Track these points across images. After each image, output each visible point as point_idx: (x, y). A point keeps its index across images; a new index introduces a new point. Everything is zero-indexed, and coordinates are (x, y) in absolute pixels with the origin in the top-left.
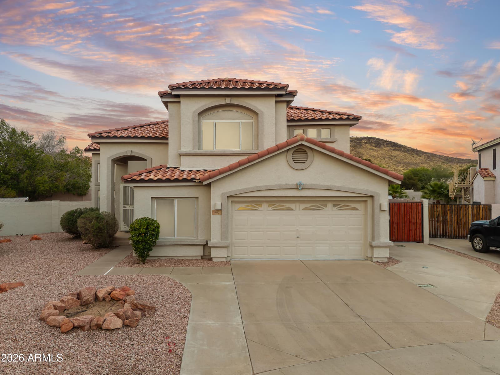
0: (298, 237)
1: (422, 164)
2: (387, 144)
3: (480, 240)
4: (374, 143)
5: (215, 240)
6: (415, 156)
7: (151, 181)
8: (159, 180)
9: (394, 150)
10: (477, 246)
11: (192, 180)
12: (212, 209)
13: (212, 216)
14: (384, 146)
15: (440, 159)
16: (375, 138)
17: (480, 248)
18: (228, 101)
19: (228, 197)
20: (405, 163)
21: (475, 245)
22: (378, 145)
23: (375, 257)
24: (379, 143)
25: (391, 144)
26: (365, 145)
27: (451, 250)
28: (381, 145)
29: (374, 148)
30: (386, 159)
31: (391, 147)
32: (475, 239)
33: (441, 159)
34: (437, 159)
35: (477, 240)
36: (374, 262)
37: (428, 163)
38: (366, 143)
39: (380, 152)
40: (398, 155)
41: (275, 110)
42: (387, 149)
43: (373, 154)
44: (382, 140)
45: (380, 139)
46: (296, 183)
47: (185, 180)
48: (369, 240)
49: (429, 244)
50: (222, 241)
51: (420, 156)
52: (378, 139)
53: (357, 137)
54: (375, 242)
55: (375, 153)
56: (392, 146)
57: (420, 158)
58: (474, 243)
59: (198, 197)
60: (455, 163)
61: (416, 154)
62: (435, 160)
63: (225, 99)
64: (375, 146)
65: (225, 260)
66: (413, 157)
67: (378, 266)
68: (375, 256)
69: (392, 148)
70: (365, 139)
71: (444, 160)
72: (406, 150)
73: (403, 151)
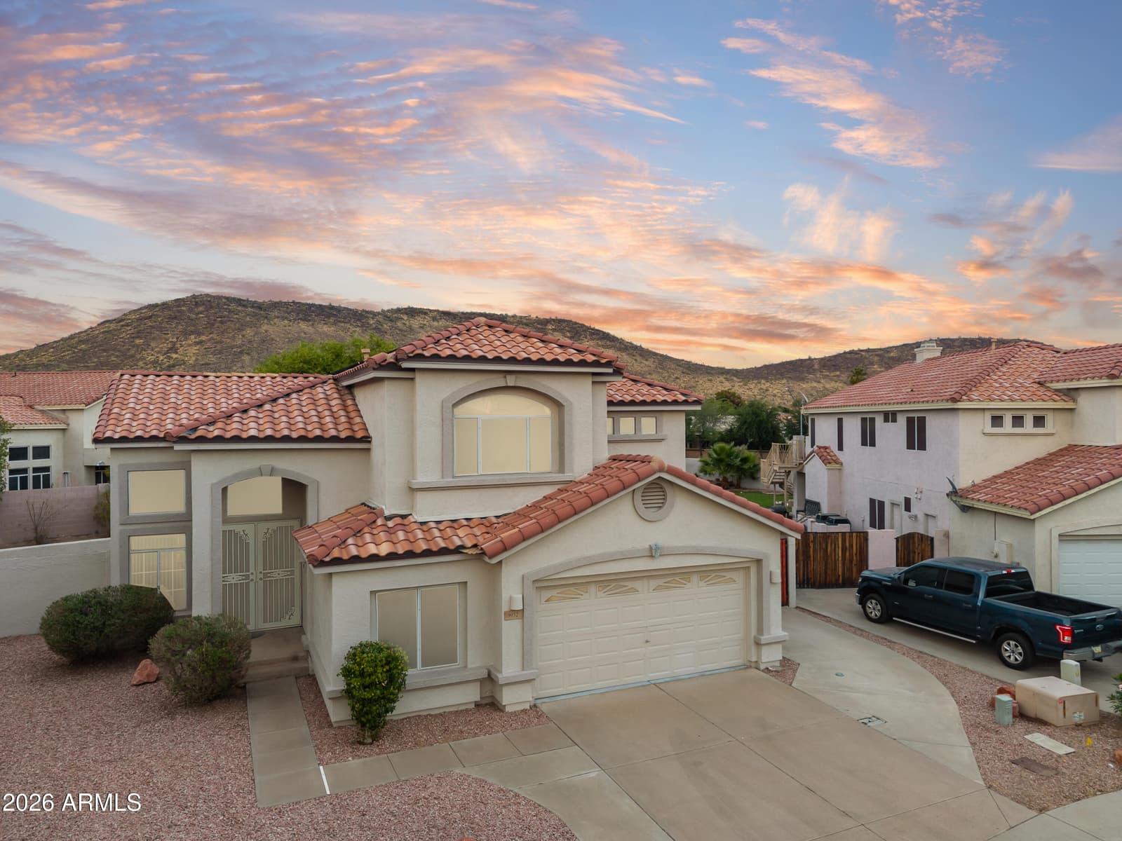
0: (647, 642)
1: (650, 374)
2: (592, 334)
3: (877, 604)
4: (569, 331)
5: (509, 669)
6: (639, 358)
7: (374, 558)
8: (392, 556)
9: (603, 346)
10: (871, 613)
11: (458, 550)
12: (505, 608)
13: (504, 622)
14: (586, 337)
15: (678, 365)
16: (571, 321)
17: (876, 615)
18: (511, 381)
19: (534, 581)
21: (869, 611)
22: (576, 336)
23: (763, 661)
24: (577, 333)
25: (598, 334)
26: (552, 334)
27: (837, 621)
28: (580, 336)
31: (598, 339)
32: (869, 602)
33: (680, 366)
34: (673, 366)
35: (871, 603)
36: (763, 671)
37: (659, 372)
38: (554, 330)
41: (591, 399)
42: (592, 344)
44: (583, 326)
45: (578, 323)
46: (648, 547)
47: (444, 551)
48: (754, 632)
49: (797, 607)
50: (523, 670)
51: (647, 360)
52: (576, 323)
53: (537, 317)
54: (765, 637)
56: (601, 339)
57: (647, 363)
58: (867, 608)
59: (466, 583)
60: (701, 374)
61: (641, 355)
62: (669, 368)
63: (505, 377)
64: (571, 338)
65: (527, 706)
66: (636, 360)
67: (773, 679)
68: (764, 659)
69: (600, 343)
70: (553, 323)
71: (684, 367)
72: (623, 346)
73: (620, 350)
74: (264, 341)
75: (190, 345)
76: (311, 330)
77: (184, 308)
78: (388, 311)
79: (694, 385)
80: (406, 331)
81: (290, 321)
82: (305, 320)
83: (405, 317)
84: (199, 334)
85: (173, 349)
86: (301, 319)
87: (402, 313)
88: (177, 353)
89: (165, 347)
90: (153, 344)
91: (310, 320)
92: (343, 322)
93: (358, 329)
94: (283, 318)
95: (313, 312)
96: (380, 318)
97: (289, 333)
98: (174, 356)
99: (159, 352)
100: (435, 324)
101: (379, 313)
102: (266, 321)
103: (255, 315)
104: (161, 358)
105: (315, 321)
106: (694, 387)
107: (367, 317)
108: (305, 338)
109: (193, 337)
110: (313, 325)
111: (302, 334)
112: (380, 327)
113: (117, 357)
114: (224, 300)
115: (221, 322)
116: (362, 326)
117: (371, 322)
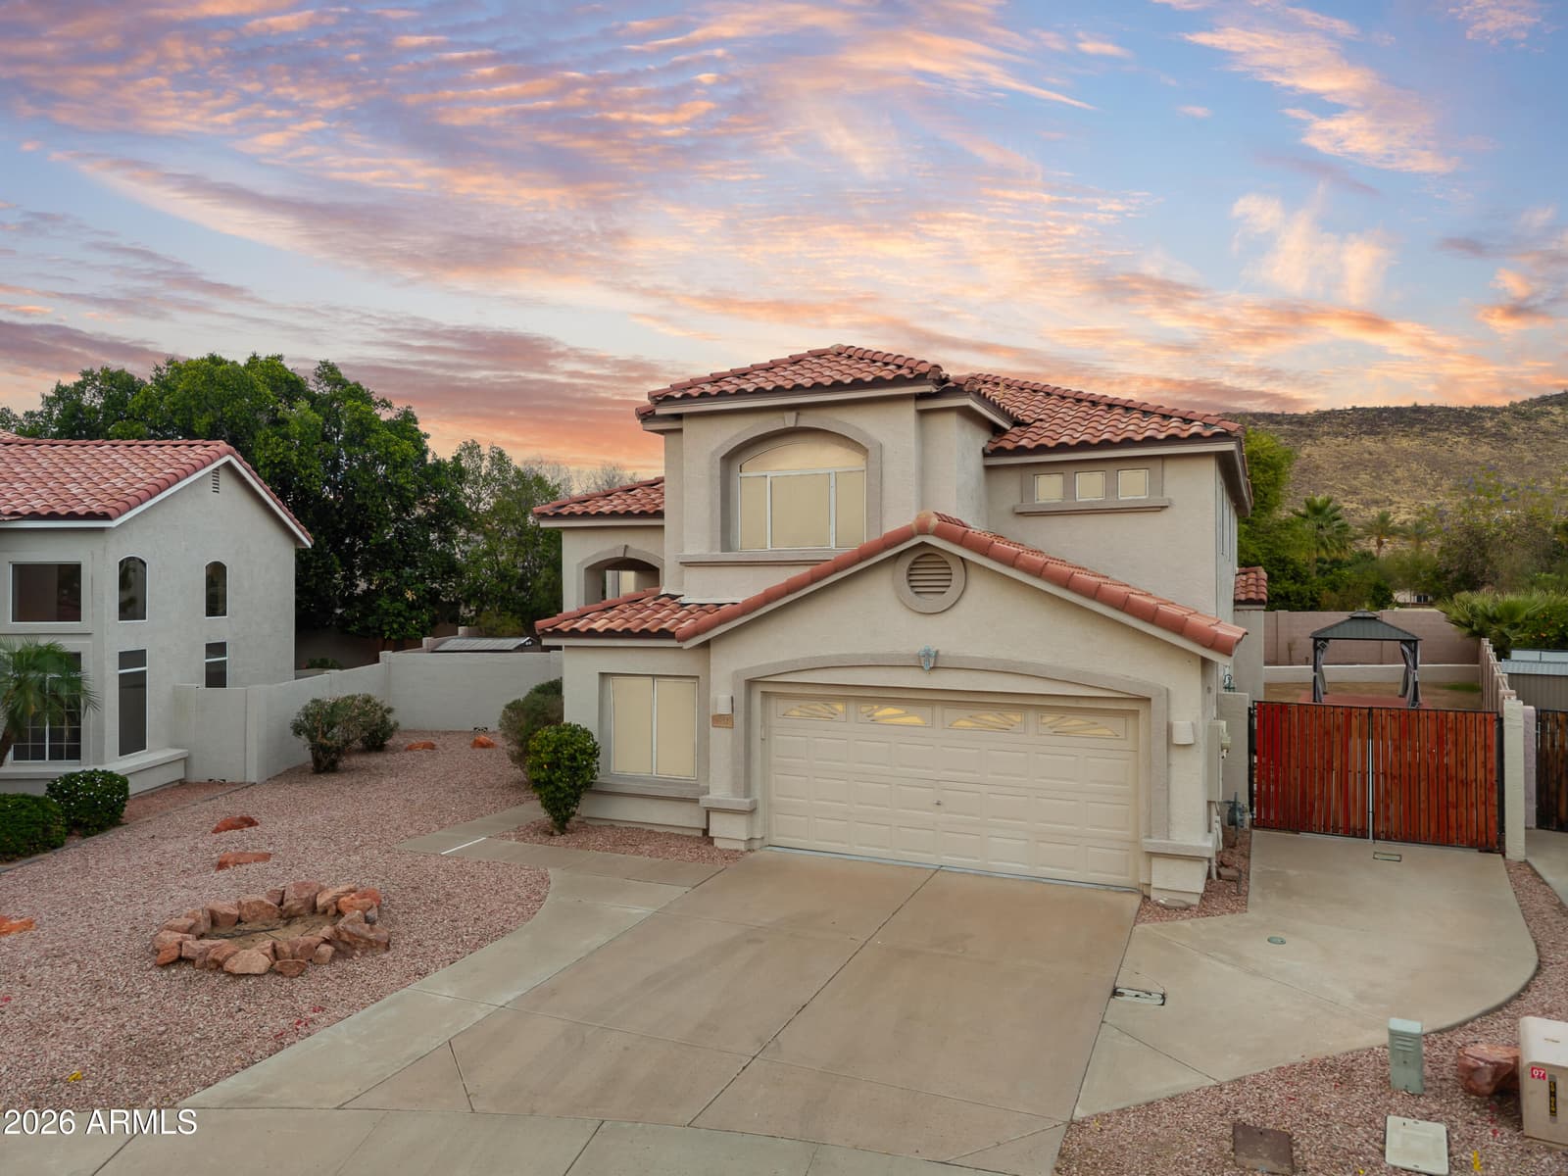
74: (1305, 470)
76: (1381, 447)
78: (1523, 403)
80: (1553, 434)
81: (1347, 437)
82: (1371, 433)
83: (1557, 410)
86: (1365, 433)
87: (1551, 405)
91: (1379, 433)
92: (1436, 430)
93: (1462, 439)
94: (1336, 435)
96: (1506, 417)
97: (1345, 455)
101: (1504, 409)
102: (1309, 441)
103: (1293, 434)
105: (1388, 433)
107: (1480, 418)
108: (1369, 461)
110: (1384, 439)
111: (1366, 456)
112: (1504, 431)
114: (1249, 418)
116: (1470, 434)
117: (1489, 424)
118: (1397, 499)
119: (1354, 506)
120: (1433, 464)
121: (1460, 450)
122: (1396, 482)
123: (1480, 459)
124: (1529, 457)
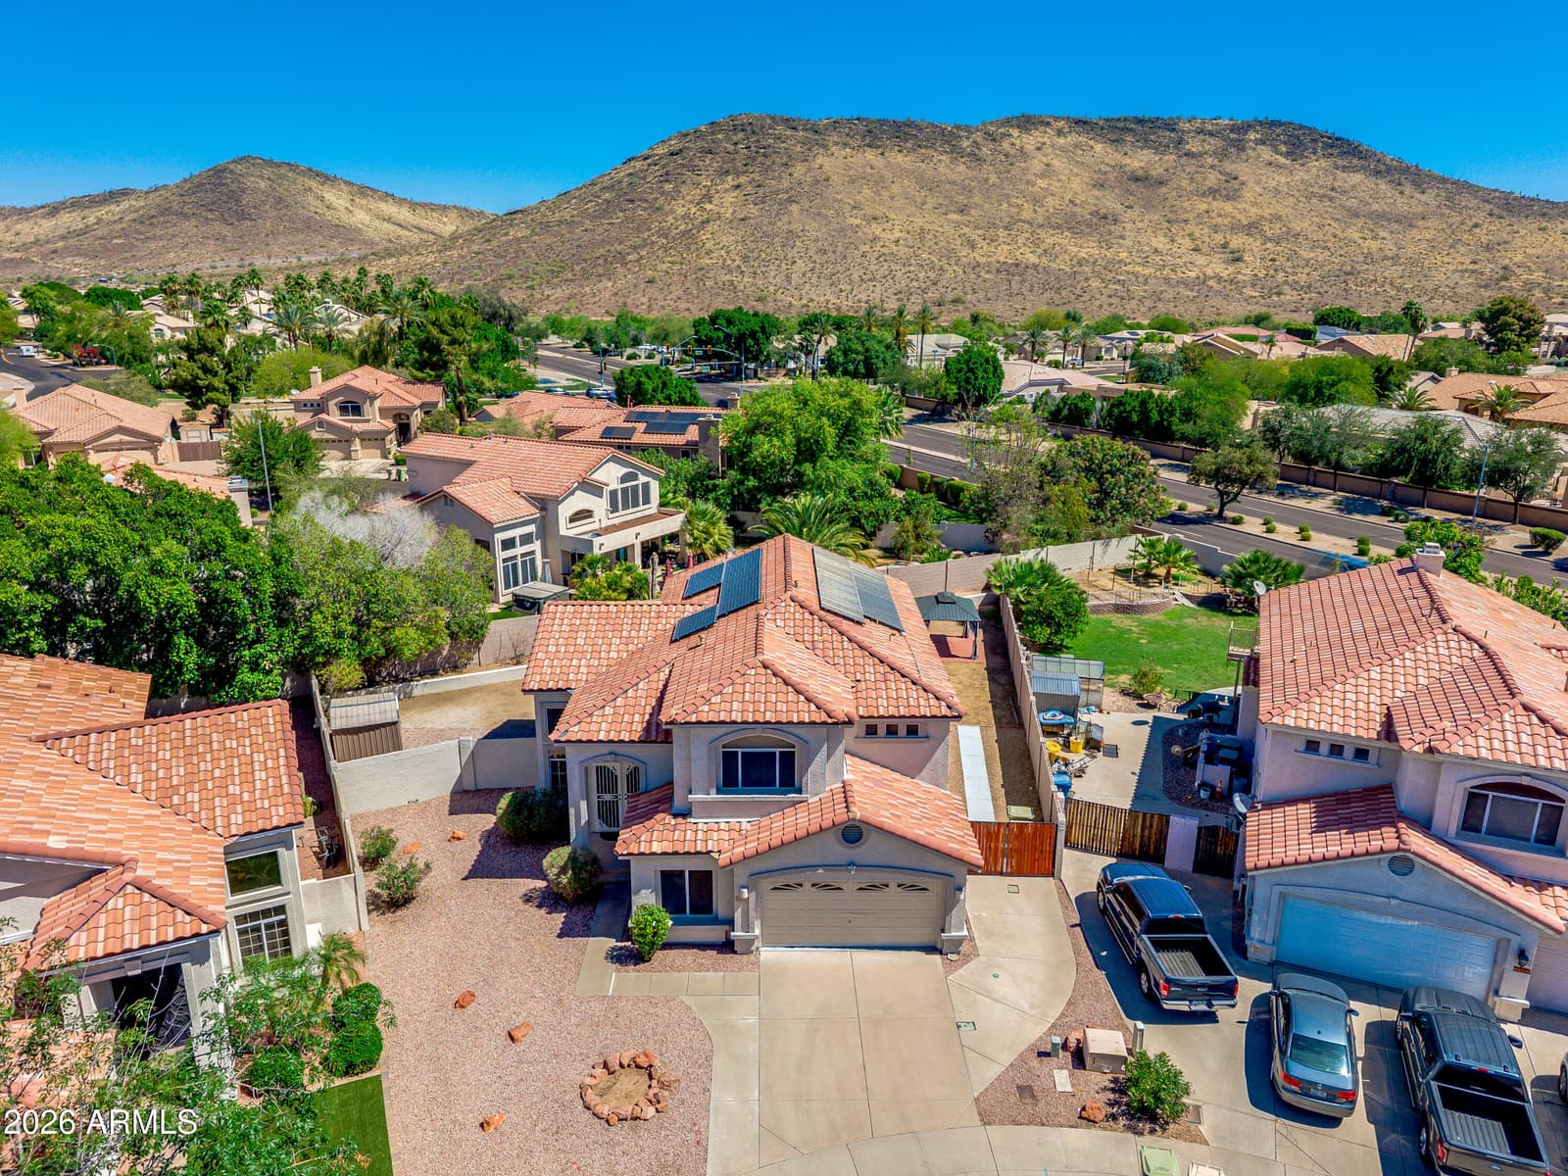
1: (1423, 217)
2: (1325, 147)
4: (1284, 143)
6: (1408, 189)
9: (1344, 169)
15: (1485, 200)
20: (1371, 215)
22: (1298, 151)
24: (1300, 144)
25: (1338, 147)
26: (1254, 149)
28: (1305, 150)
29: (1282, 160)
30: (1314, 201)
31: (1337, 156)
33: (1488, 201)
34: (1473, 203)
37: (1442, 215)
38: (1258, 142)
39: (1301, 175)
40: (1353, 187)
42: (1324, 165)
43: (1274, 184)
51: (1424, 193)
55: (1283, 180)
56: (1342, 155)
57: (1423, 198)
60: (1527, 215)
61: (1414, 183)
64: (1286, 155)
66: (1402, 193)
69: (1340, 162)
71: (1495, 205)
72: (1382, 166)
73: (1374, 173)
74: (818, 181)
75: (726, 191)
76: (879, 162)
77: (720, 136)
79: (1509, 238)
83: (1015, 133)
84: (738, 174)
85: (708, 198)
86: (867, 145)
88: (711, 202)
89: (697, 193)
90: (684, 190)
91: (879, 146)
92: (925, 147)
93: (944, 157)
95: (884, 132)
96: (978, 137)
97: (852, 168)
98: (708, 206)
99: (691, 202)
100: (1061, 141)
101: (976, 129)
102: (821, 151)
104: (693, 210)
105: (886, 147)
106: (1506, 242)
107: (959, 137)
108: (871, 175)
109: (730, 178)
110: (883, 153)
111: (869, 170)
112: (976, 151)
113: (644, 209)
115: (765, 156)
116: (952, 152)
117: (965, 144)
118: (893, 216)
119: (858, 221)
120: (921, 181)
121: (942, 169)
122: (892, 198)
123: (958, 179)
124: (993, 179)
